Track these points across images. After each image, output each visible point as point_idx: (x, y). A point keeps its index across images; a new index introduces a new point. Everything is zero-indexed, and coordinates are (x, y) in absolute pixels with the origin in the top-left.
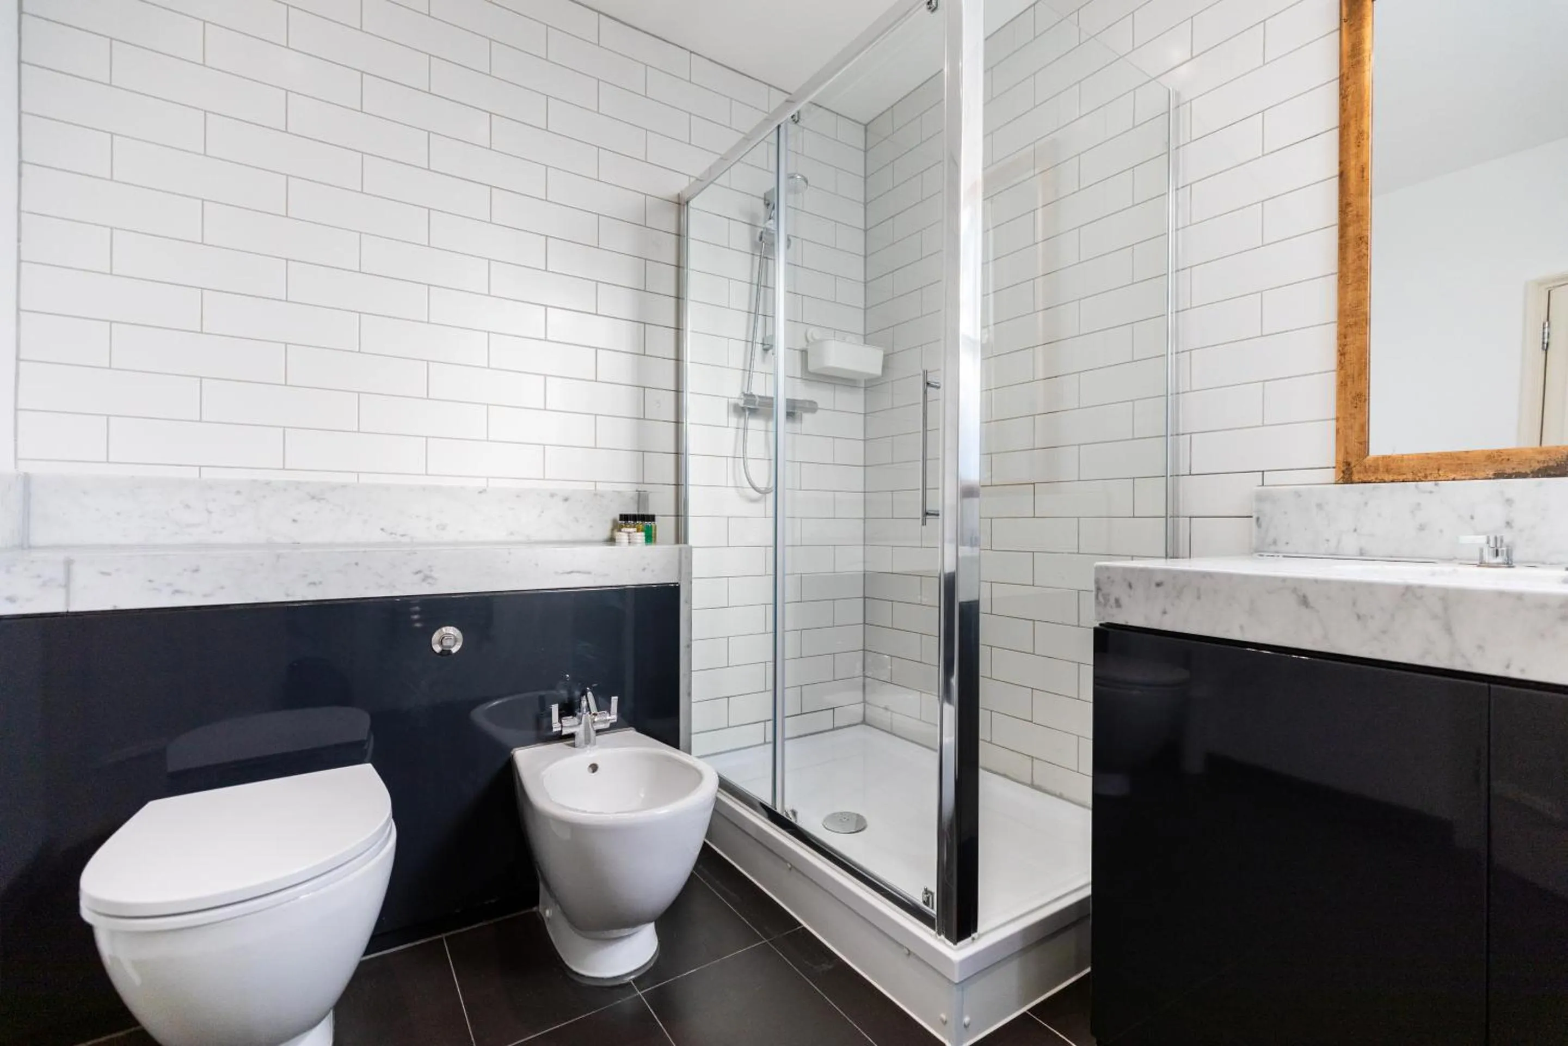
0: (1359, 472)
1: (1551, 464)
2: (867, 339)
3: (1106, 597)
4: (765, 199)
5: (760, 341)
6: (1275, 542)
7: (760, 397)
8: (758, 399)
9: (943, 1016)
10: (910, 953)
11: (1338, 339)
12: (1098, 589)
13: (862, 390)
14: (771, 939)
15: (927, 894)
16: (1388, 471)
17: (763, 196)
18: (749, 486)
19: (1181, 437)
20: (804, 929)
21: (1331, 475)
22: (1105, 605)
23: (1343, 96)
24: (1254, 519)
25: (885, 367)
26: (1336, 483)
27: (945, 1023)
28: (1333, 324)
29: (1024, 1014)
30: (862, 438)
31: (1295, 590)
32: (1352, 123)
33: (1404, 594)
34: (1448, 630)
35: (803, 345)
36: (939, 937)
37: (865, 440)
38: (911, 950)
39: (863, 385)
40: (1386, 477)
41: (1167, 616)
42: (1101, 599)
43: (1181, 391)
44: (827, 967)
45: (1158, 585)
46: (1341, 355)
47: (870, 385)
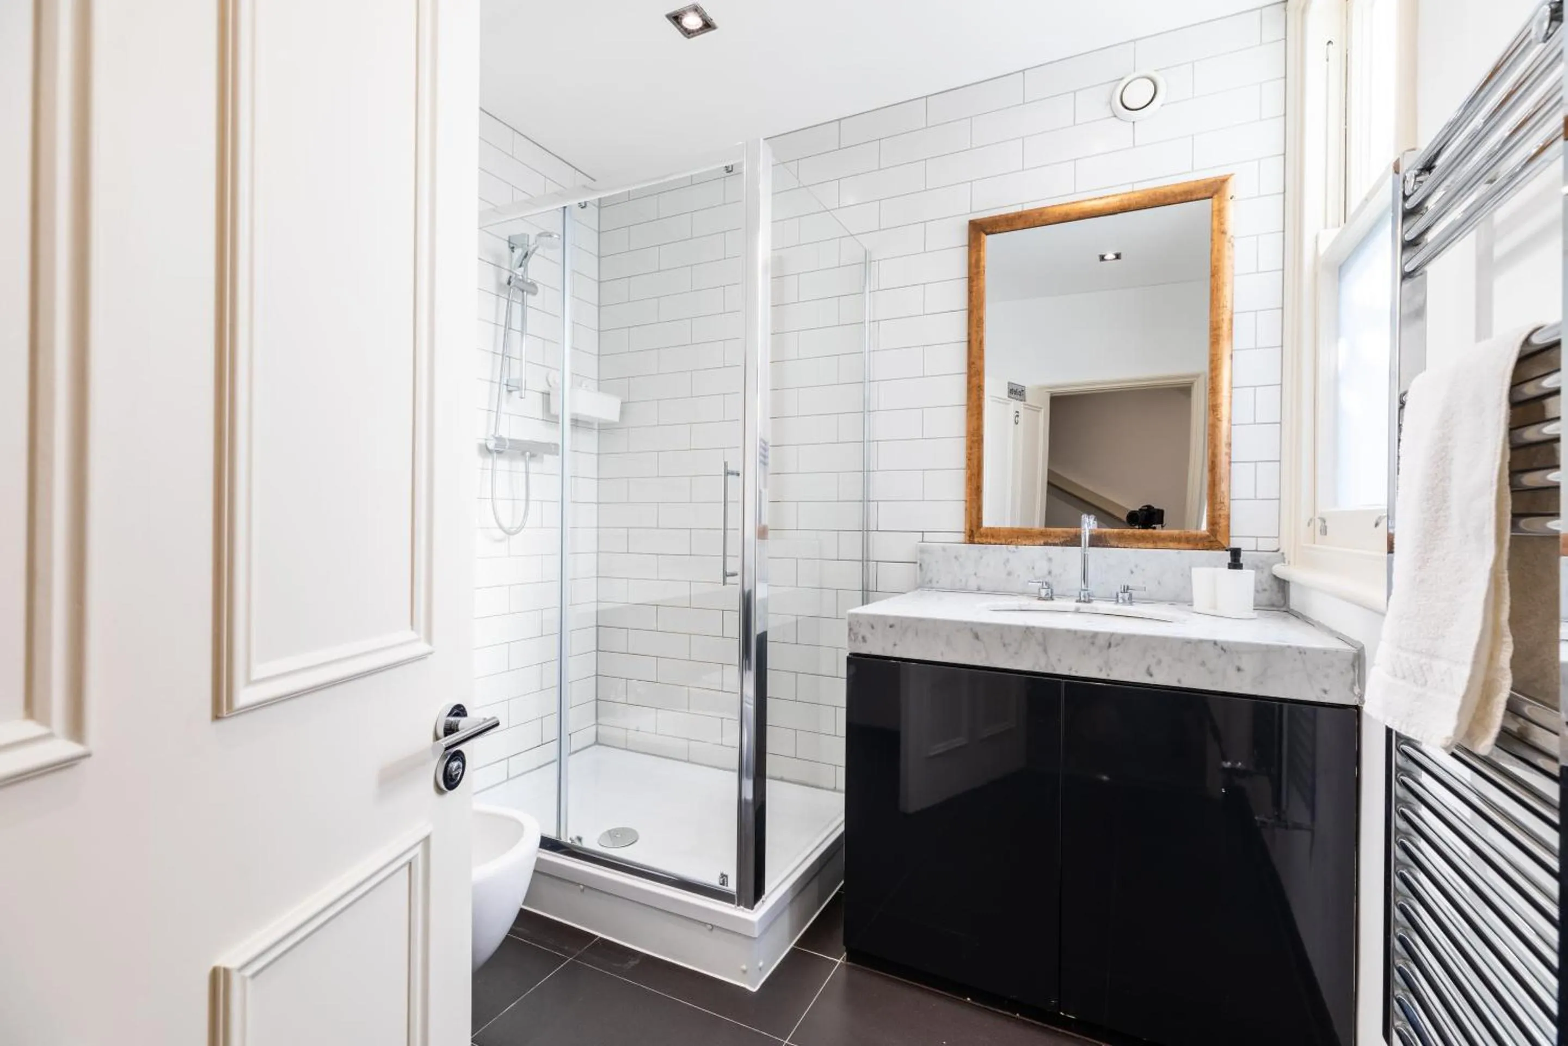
0: (977, 537)
1: (1068, 539)
2: (602, 385)
3: (855, 634)
4: (509, 242)
5: (505, 382)
6: (930, 581)
7: (510, 440)
8: (508, 443)
9: (744, 967)
10: (713, 927)
11: (967, 449)
12: (850, 630)
13: (595, 433)
14: (574, 956)
15: (722, 877)
16: (993, 537)
17: (507, 239)
18: (496, 525)
19: (871, 503)
20: (601, 938)
21: (962, 537)
22: (855, 640)
23: (970, 291)
24: (918, 564)
25: (622, 413)
26: (965, 543)
27: (744, 972)
28: (962, 439)
29: (793, 949)
30: (596, 477)
31: (971, 629)
32: (975, 311)
33: (1025, 632)
34: (1045, 651)
35: (544, 388)
36: (738, 908)
37: (598, 479)
38: (713, 924)
39: (596, 427)
40: (992, 541)
41: (897, 647)
42: (853, 637)
43: (871, 470)
44: (632, 963)
45: (891, 626)
46: (969, 460)
47: (604, 428)
